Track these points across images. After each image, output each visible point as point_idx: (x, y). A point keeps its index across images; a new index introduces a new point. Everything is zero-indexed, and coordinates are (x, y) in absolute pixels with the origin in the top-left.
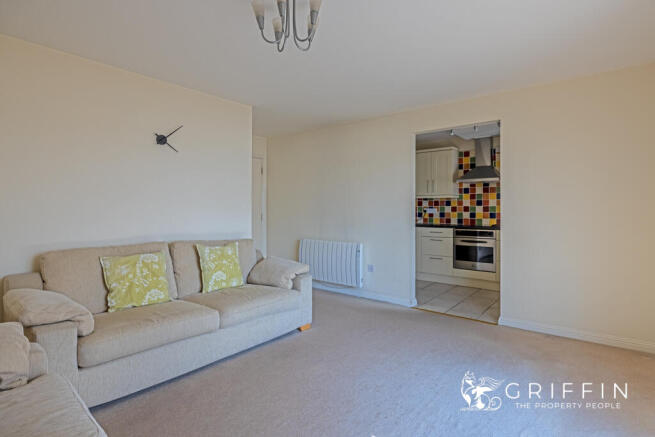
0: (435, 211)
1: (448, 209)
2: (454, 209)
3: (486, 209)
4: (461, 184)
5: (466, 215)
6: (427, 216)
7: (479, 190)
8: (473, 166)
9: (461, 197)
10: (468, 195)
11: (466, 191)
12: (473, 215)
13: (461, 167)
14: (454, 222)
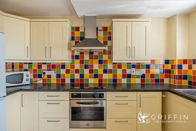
0: (53, 73)
1: (63, 72)
2: (68, 72)
3: (91, 71)
4: (73, 52)
5: (77, 76)
6: (45, 77)
7: (86, 57)
8: (82, 38)
9: (73, 62)
10: (79, 60)
11: (77, 57)
12: (82, 76)
13: (73, 38)
14: (68, 81)
